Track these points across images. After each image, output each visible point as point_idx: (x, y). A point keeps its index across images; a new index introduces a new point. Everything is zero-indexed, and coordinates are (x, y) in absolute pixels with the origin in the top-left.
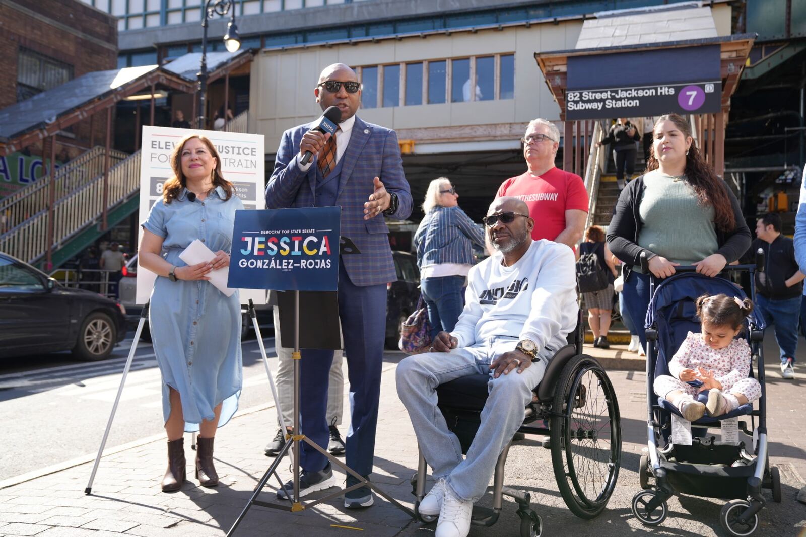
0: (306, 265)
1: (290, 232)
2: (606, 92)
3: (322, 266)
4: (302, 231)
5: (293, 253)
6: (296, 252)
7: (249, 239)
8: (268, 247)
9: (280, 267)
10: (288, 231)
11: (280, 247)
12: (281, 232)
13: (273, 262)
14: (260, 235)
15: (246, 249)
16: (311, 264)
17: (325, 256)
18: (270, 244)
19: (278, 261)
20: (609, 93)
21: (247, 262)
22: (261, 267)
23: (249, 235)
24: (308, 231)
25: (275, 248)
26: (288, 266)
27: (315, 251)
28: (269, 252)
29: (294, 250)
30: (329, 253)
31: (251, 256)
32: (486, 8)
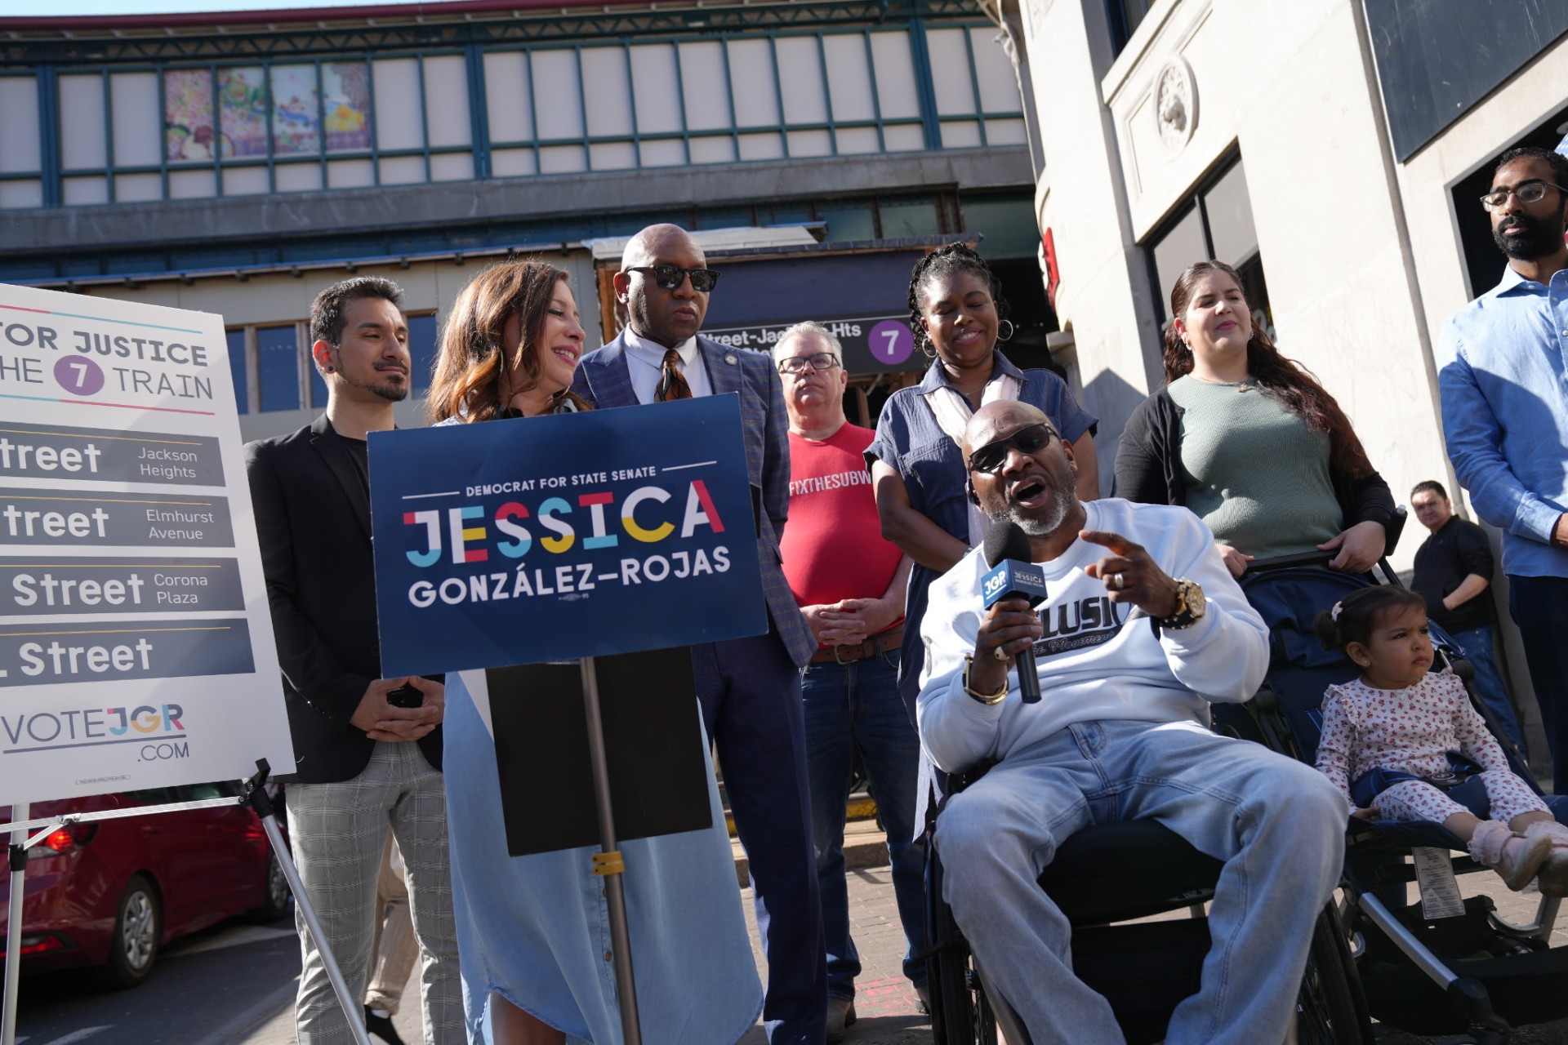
0: (640, 574)
1: (569, 481)
2: (740, 333)
3: (698, 568)
4: (609, 477)
5: (588, 544)
6: (600, 536)
7: (429, 518)
8: (496, 536)
9: (550, 591)
10: (562, 481)
11: (538, 531)
12: (537, 484)
13: (522, 577)
14: (462, 502)
15: (424, 550)
16: (657, 568)
17: (704, 538)
18: (504, 525)
19: (539, 573)
20: (745, 335)
21: (436, 588)
22: (484, 598)
23: (426, 506)
24: (630, 474)
25: (523, 535)
26: (575, 583)
27: (666, 529)
28: (505, 548)
29: (590, 534)
30: (719, 528)
31: (443, 568)
32: (365, 230)
